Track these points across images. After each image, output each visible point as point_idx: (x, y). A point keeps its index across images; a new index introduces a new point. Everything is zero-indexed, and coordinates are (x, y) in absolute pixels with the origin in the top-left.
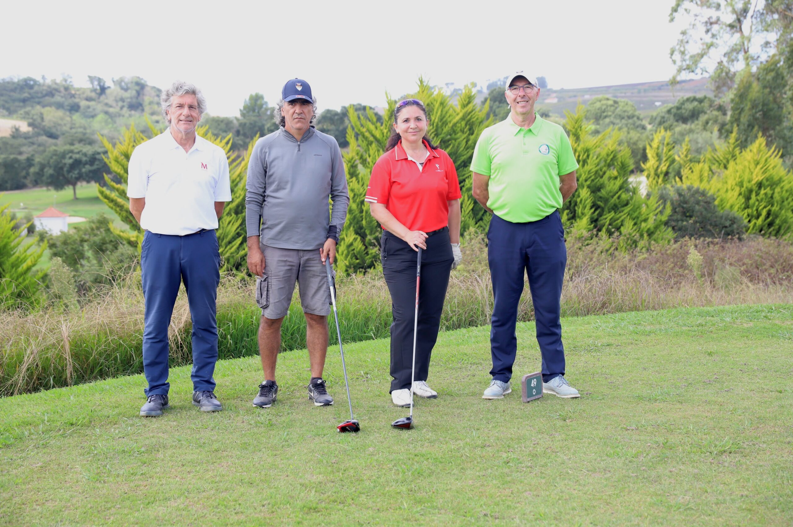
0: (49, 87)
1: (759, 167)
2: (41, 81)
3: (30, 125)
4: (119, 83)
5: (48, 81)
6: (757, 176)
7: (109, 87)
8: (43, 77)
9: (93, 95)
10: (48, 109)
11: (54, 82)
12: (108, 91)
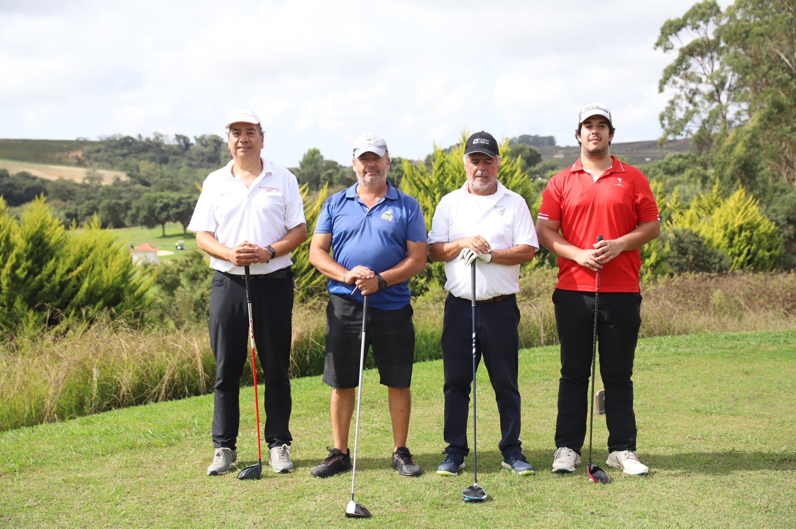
0: (144, 144)
1: (740, 213)
2: (138, 139)
3: (129, 175)
4: (200, 140)
5: (144, 139)
6: (738, 220)
7: (192, 144)
8: (140, 136)
9: (179, 150)
10: (143, 162)
11: (148, 139)
12: (191, 147)
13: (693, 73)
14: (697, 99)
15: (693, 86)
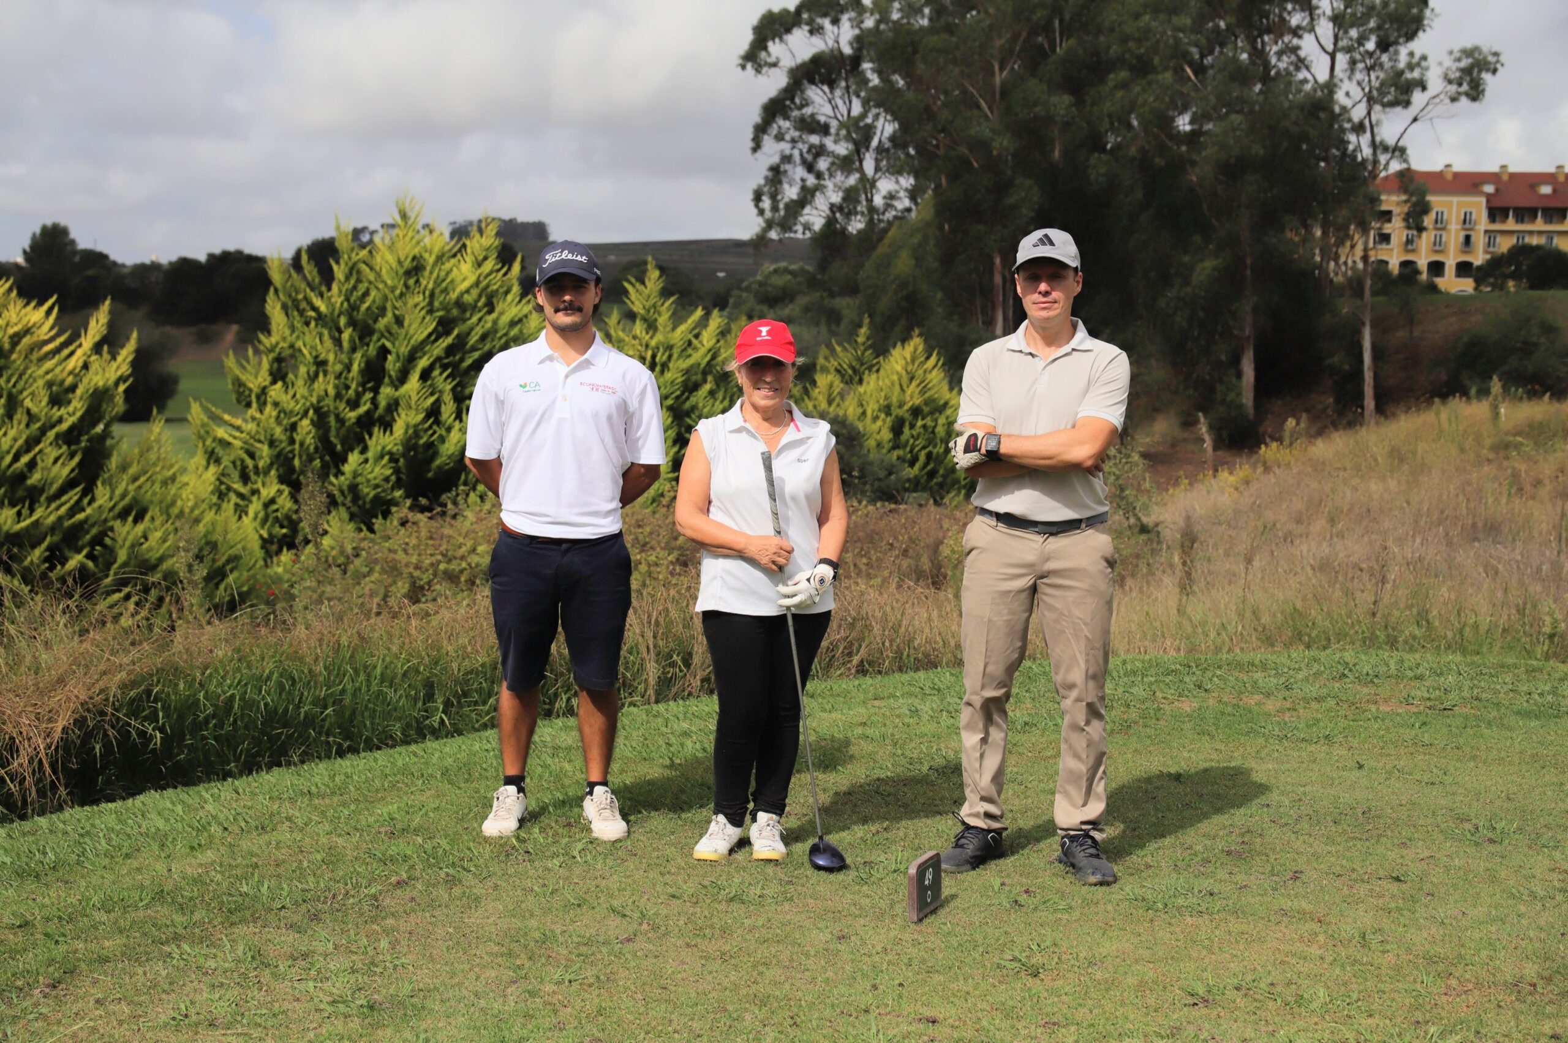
6: (912, 397)
13: (812, 115)
14: (823, 164)
15: (814, 139)
